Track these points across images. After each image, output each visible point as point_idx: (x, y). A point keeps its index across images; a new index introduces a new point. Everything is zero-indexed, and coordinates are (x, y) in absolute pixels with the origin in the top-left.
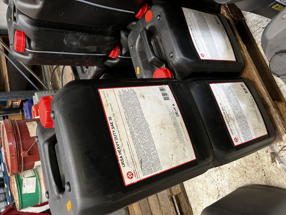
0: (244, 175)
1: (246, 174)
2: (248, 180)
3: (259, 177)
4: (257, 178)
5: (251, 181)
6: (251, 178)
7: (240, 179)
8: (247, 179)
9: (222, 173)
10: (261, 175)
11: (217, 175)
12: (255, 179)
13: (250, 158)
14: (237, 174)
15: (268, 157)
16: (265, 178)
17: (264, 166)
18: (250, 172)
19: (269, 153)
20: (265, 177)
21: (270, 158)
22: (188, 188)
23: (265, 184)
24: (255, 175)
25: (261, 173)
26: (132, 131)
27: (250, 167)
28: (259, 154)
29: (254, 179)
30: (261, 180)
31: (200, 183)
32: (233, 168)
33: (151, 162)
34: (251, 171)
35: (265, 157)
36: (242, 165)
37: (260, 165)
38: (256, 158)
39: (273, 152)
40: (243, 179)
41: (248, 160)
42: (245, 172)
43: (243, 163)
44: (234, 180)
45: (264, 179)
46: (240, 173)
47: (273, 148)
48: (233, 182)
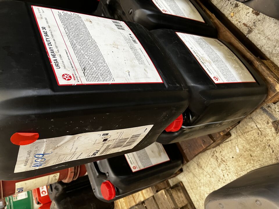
0: (250, 160)
1: (252, 158)
2: (257, 164)
3: (268, 156)
4: (266, 158)
5: (260, 164)
6: (259, 160)
7: (247, 166)
8: (255, 163)
9: (226, 166)
10: (269, 153)
11: (222, 170)
12: (264, 160)
13: (252, 137)
14: (243, 161)
15: (271, 128)
16: (274, 155)
17: (269, 141)
18: (256, 154)
19: (270, 124)
20: (273, 153)
21: (273, 129)
22: (194, 198)
23: (276, 163)
24: (262, 155)
25: (268, 151)
26: (73, 43)
27: (255, 147)
28: (260, 128)
29: (262, 161)
30: (271, 159)
31: (206, 186)
32: (237, 155)
33: (99, 72)
34: (257, 152)
35: (268, 130)
36: (245, 148)
37: (264, 141)
38: (258, 134)
39: (274, 120)
40: (251, 165)
41: (250, 141)
42: (251, 155)
43: (246, 145)
44: (241, 169)
45: (274, 157)
46: (245, 158)
47: (273, 116)
48: (241, 173)
